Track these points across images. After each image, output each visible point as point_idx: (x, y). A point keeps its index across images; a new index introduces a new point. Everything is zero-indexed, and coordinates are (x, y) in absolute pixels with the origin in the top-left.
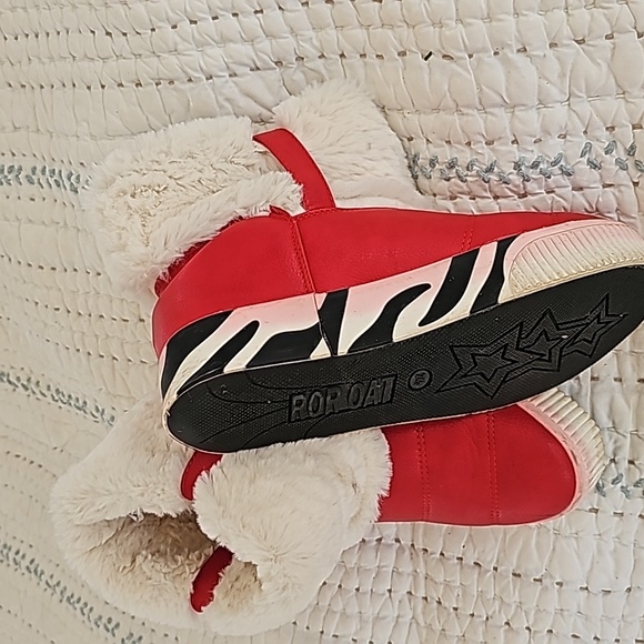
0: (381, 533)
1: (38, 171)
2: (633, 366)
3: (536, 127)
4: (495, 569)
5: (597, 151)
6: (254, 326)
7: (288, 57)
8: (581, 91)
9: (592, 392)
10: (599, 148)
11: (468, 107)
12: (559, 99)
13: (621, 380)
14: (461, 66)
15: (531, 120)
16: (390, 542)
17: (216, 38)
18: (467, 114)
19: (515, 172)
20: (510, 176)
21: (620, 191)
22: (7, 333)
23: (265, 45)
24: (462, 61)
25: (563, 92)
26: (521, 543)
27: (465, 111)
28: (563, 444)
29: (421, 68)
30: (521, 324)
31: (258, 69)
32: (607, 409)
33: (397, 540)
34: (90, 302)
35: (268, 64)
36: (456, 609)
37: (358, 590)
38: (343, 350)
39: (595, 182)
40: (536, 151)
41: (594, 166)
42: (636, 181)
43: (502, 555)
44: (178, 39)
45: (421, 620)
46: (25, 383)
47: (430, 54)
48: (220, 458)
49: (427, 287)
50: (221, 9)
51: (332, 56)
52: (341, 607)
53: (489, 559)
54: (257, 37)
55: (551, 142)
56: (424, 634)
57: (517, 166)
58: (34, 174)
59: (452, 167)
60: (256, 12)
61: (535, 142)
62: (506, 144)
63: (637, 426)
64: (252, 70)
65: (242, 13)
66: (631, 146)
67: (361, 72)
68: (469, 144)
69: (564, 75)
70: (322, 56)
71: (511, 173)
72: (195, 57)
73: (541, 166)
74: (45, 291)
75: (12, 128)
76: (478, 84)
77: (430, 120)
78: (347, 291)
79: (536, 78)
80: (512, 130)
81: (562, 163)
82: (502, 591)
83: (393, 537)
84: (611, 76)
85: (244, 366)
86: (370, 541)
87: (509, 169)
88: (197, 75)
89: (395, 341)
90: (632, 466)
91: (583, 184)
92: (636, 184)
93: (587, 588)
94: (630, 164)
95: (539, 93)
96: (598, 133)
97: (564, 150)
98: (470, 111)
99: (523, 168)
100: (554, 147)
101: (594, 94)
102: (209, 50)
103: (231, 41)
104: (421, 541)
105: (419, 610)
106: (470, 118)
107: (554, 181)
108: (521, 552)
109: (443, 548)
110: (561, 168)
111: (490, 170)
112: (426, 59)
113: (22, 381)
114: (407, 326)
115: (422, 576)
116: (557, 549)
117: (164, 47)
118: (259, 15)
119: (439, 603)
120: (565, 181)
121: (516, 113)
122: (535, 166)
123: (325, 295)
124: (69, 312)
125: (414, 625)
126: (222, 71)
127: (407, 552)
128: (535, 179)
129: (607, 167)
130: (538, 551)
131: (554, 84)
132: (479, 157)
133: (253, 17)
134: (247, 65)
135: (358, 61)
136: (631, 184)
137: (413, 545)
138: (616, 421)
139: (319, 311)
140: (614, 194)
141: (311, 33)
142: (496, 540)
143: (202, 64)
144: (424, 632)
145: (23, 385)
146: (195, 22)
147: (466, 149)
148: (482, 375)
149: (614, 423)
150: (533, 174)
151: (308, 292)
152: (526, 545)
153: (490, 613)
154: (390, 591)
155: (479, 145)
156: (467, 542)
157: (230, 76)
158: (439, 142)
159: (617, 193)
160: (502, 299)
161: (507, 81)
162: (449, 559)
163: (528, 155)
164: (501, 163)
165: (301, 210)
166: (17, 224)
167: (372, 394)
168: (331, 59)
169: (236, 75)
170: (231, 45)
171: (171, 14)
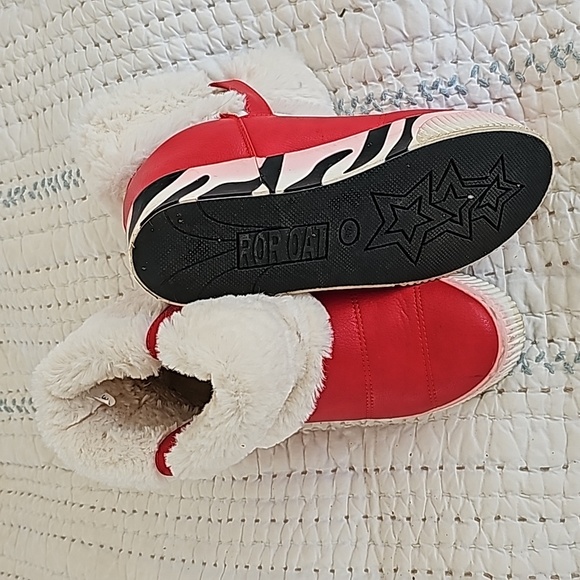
0: (336, 464)
1: (39, 185)
2: (539, 253)
3: (432, 54)
4: (441, 468)
5: (483, 70)
6: (205, 179)
7: (236, 40)
8: (464, 22)
9: (508, 283)
10: (484, 68)
11: (376, 47)
12: (447, 29)
13: (531, 270)
14: (368, 14)
15: (428, 48)
16: (344, 470)
17: (179, 29)
18: (377, 53)
19: (420, 93)
20: (417, 98)
21: (507, 103)
22: (7, 358)
23: (217, 31)
24: (369, 10)
25: (449, 23)
26: (461, 435)
27: (374, 51)
28: (483, 303)
29: (338, 23)
30: (430, 174)
31: (213, 53)
32: (523, 295)
33: (352, 469)
34: (78, 288)
35: (219, 47)
36: (408, 519)
37: (317, 520)
38: (280, 189)
39: (486, 98)
40: (434, 75)
41: (483, 84)
42: (519, 91)
43: (446, 451)
44: (150, 33)
45: (378, 540)
46: (20, 405)
47: (344, 10)
48: (180, 309)
49: (350, 151)
50: (182, 6)
51: (270, 34)
52: (303, 540)
53: (434, 459)
54: (211, 25)
55: (445, 66)
56: (382, 552)
57: (421, 88)
58: (35, 189)
59: (370, 101)
60: (210, 6)
61: (433, 68)
62: (409, 72)
63: (551, 306)
64: (208, 54)
65: (198, 6)
66: (511, 62)
67: (293, 42)
68: (381, 80)
69: (449, 8)
70: (263, 38)
71: (416, 95)
72: (164, 47)
73: (440, 86)
74: (40, 291)
75: (20, 155)
76: (383, 26)
77: (349, 67)
78: (283, 156)
79: (428, 13)
80: (413, 60)
81: (457, 83)
82: (449, 486)
83: (347, 465)
84: (486, 7)
85: (196, 197)
86: (325, 472)
87: (414, 91)
88: (164, 61)
89: (324, 184)
90: (552, 343)
91: (477, 100)
92: (519, 95)
93: (526, 468)
94: (512, 77)
95: (431, 25)
96: (482, 56)
97: (458, 73)
98: (379, 50)
99: (425, 89)
100: (449, 70)
101: (475, 23)
102: (173, 40)
103: (191, 31)
104: (372, 462)
105: (376, 531)
106: (380, 56)
107: (452, 100)
108: (462, 444)
109: (392, 463)
110: (456, 88)
111: (399, 96)
112: (341, 16)
113: (17, 404)
114: (334, 175)
115: (376, 497)
116: (495, 431)
117: (139, 41)
118: (212, 8)
119: (393, 518)
120: (461, 99)
121: (416, 44)
122: (435, 86)
123: (264, 159)
124: (59, 305)
125: (372, 546)
126: (184, 56)
127: (361, 477)
128: (436, 98)
129: (494, 83)
130: (478, 439)
131: (442, 17)
132: (390, 87)
133: (207, 10)
134: (204, 50)
135: (289, 34)
136: (515, 96)
137: (366, 470)
138: (532, 305)
139: (260, 170)
140: (503, 107)
141: (253, 18)
142: (440, 439)
143: (169, 51)
144: (382, 550)
145: (18, 407)
146: (163, 20)
147: (380, 84)
148: (404, 233)
149: (530, 307)
150: (434, 94)
151: (250, 157)
152: (466, 435)
153: (440, 512)
154: (347, 517)
155: (389, 77)
156: (413, 450)
157: (191, 60)
158: (358, 84)
159: (505, 106)
160: (411, 148)
161: (405, 18)
162: (398, 470)
163: (428, 79)
164: (408, 88)
165: (244, 113)
166: (19, 238)
167: (309, 245)
168: (269, 37)
169: (195, 59)
170: (191, 34)
171: (144, 14)
